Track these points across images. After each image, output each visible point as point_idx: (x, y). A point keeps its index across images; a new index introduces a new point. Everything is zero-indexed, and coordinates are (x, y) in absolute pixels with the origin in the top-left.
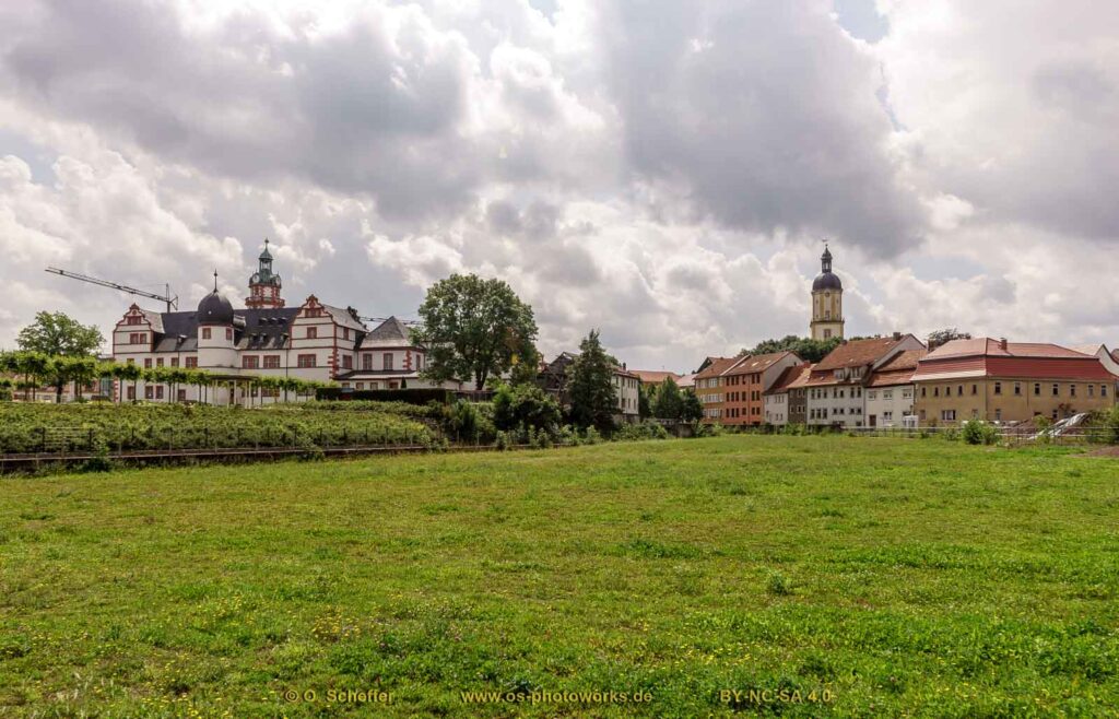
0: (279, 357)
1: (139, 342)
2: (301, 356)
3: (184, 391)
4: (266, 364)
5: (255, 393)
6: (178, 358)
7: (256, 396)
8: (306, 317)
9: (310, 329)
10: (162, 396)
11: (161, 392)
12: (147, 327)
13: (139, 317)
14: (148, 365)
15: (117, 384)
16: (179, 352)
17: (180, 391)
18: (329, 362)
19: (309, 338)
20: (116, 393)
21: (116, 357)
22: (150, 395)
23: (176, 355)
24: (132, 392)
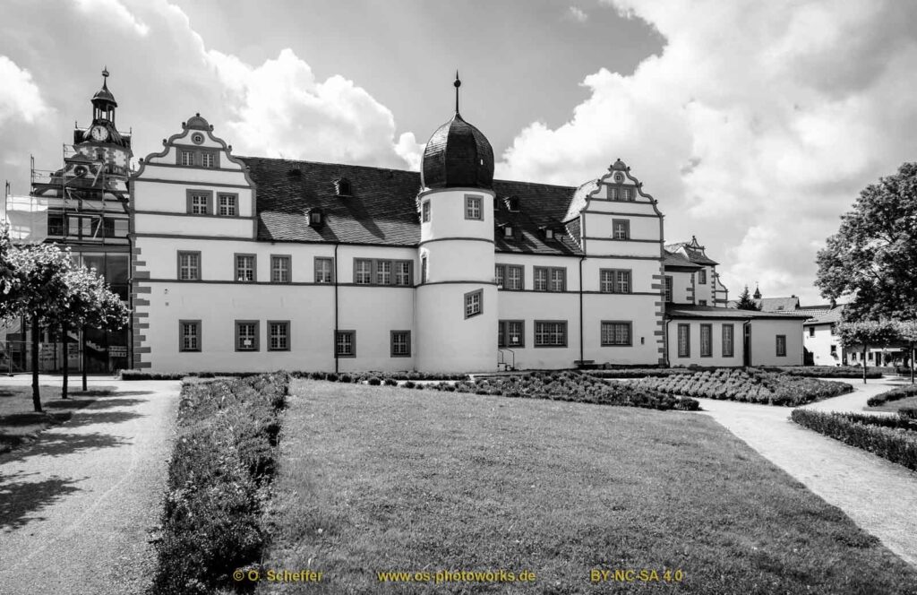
0: (563, 271)
1: (215, 213)
2: (603, 271)
3: (350, 335)
4: (536, 284)
5: (515, 339)
6: (329, 260)
7: (521, 344)
8: (609, 200)
9: (616, 223)
10: (285, 346)
11: (280, 335)
12: (240, 179)
13: (214, 151)
14: (245, 270)
15: (146, 315)
16: (337, 243)
17: (339, 335)
18: (654, 286)
19: (615, 238)
20: (143, 338)
21: (139, 243)
22: (248, 343)
23: (327, 251)
24: (190, 336)
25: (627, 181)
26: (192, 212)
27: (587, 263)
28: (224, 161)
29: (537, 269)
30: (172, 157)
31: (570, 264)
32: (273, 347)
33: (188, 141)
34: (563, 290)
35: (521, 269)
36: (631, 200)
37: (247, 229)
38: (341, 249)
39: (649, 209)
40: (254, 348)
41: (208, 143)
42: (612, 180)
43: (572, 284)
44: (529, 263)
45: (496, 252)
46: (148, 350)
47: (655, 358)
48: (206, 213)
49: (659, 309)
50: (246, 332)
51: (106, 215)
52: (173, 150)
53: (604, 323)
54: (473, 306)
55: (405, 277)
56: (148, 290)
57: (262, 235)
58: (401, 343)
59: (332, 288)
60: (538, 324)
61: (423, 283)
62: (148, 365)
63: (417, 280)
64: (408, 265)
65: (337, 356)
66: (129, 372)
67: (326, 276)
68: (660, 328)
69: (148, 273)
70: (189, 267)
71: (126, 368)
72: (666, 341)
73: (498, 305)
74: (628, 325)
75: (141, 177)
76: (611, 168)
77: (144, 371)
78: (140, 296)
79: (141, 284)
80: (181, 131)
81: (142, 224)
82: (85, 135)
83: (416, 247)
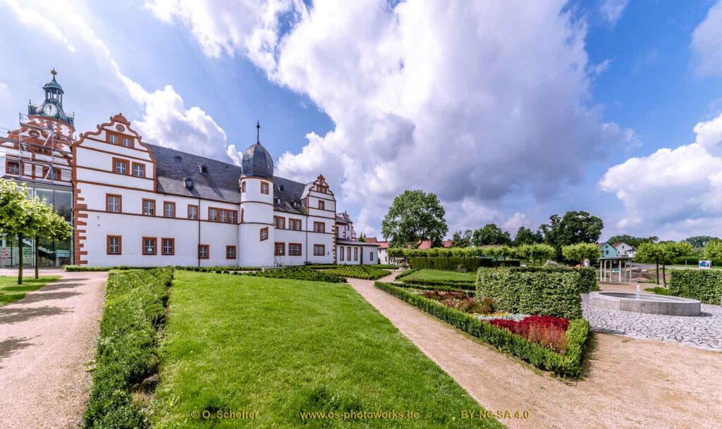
0: (300, 221)
1: (131, 174)
2: (315, 222)
3: (207, 247)
4: (290, 226)
5: (281, 251)
6: (196, 207)
7: (283, 254)
8: (317, 192)
9: (320, 202)
10: (172, 252)
11: (169, 246)
12: (147, 156)
13: (131, 138)
14: (148, 209)
15: (84, 231)
16: (200, 199)
17: (200, 247)
18: (333, 230)
19: (319, 209)
20: (82, 245)
21: (79, 186)
22: (150, 250)
23: (195, 202)
24: (114, 244)
25: (324, 184)
26: (115, 171)
27: (310, 218)
28: (137, 145)
29: (290, 219)
30: (103, 136)
31: (303, 218)
32: (164, 253)
33: (113, 128)
34: (300, 230)
35: (284, 218)
36: (325, 193)
37: (150, 185)
38: (202, 202)
39: (330, 197)
40: (154, 253)
41: (126, 132)
42: (318, 183)
43: (304, 228)
44: (287, 216)
45: (274, 210)
46: (85, 253)
47: (332, 261)
48: (126, 173)
49: (334, 240)
50: (149, 244)
51: (54, 166)
52: (104, 133)
53: (315, 245)
54: (264, 235)
55: (233, 219)
56: (86, 216)
57: (158, 190)
58: (231, 252)
59: (197, 222)
60: (290, 244)
61: (242, 222)
62: (86, 262)
63: (239, 221)
64: (235, 212)
65: (199, 258)
66: (72, 266)
67: (194, 215)
68: (334, 248)
69: (86, 206)
70: (114, 204)
71: (69, 264)
72: (336, 254)
73: (275, 235)
74: (323, 246)
75: (81, 145)
76: (318, 178)
77: (82, 266)
78: (80, 219)
79: (81, 212)
80: (109, 122)
81: (81, 175)
82: (38, 110)
83: (239, 204)
